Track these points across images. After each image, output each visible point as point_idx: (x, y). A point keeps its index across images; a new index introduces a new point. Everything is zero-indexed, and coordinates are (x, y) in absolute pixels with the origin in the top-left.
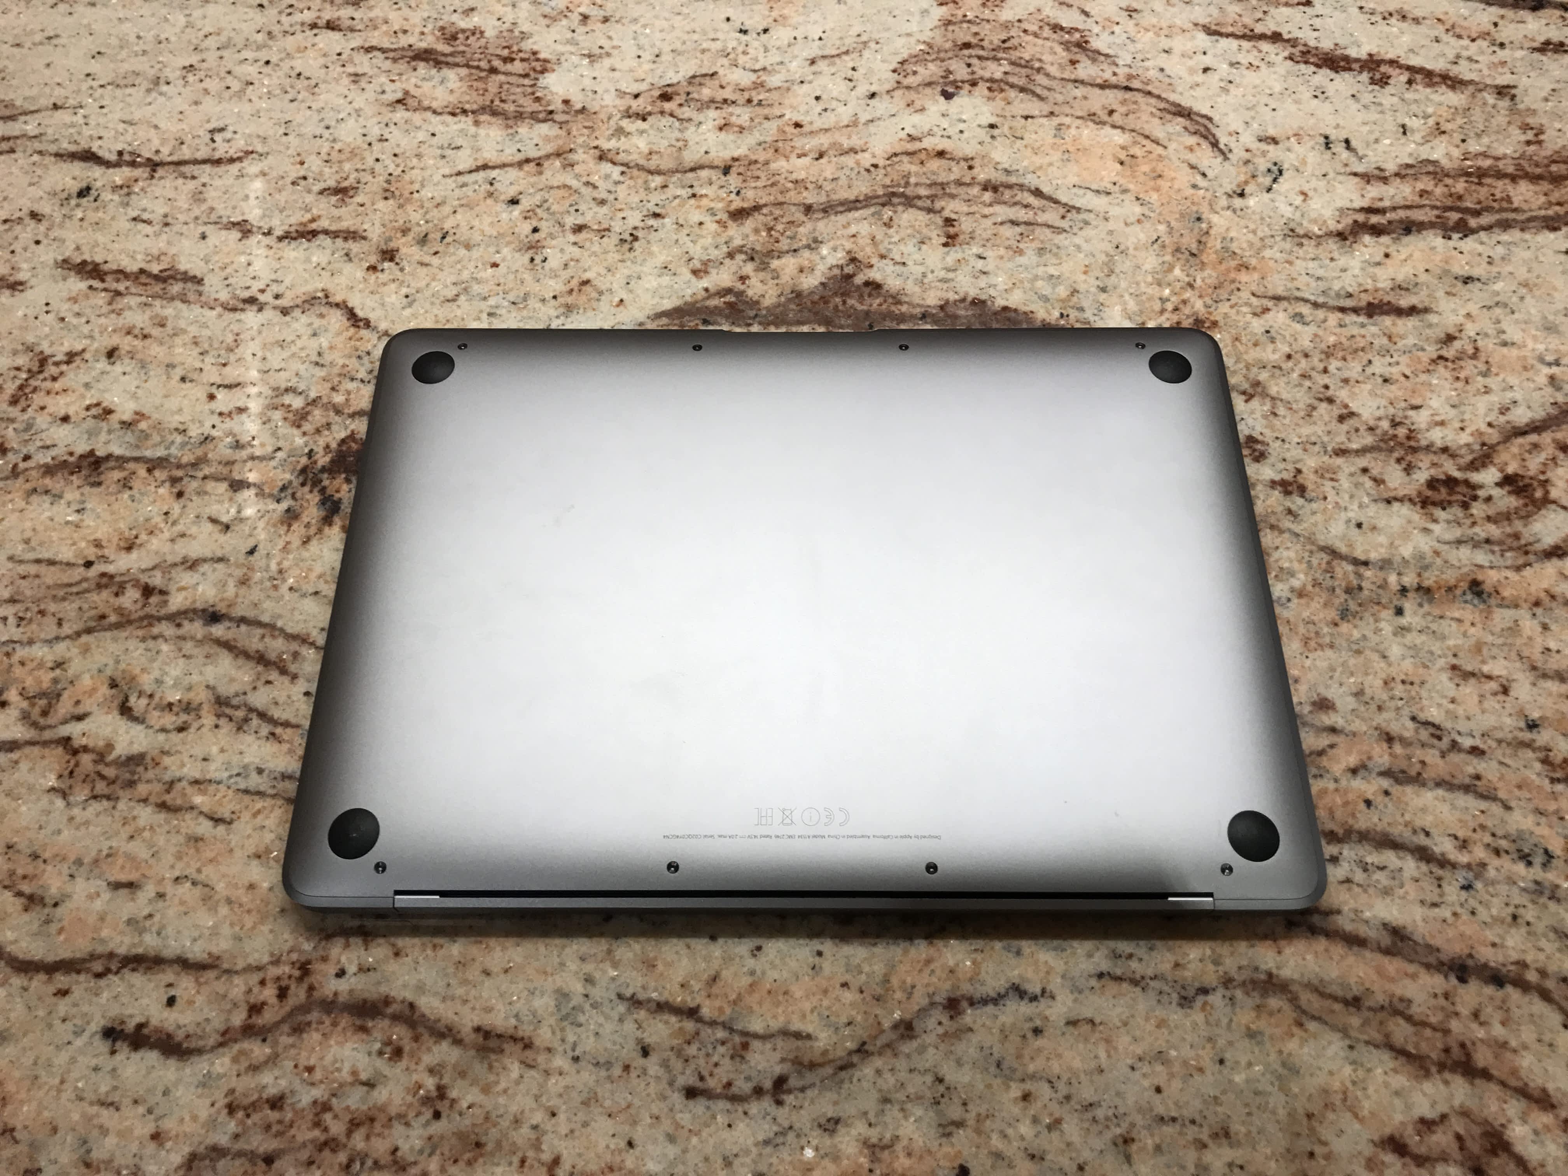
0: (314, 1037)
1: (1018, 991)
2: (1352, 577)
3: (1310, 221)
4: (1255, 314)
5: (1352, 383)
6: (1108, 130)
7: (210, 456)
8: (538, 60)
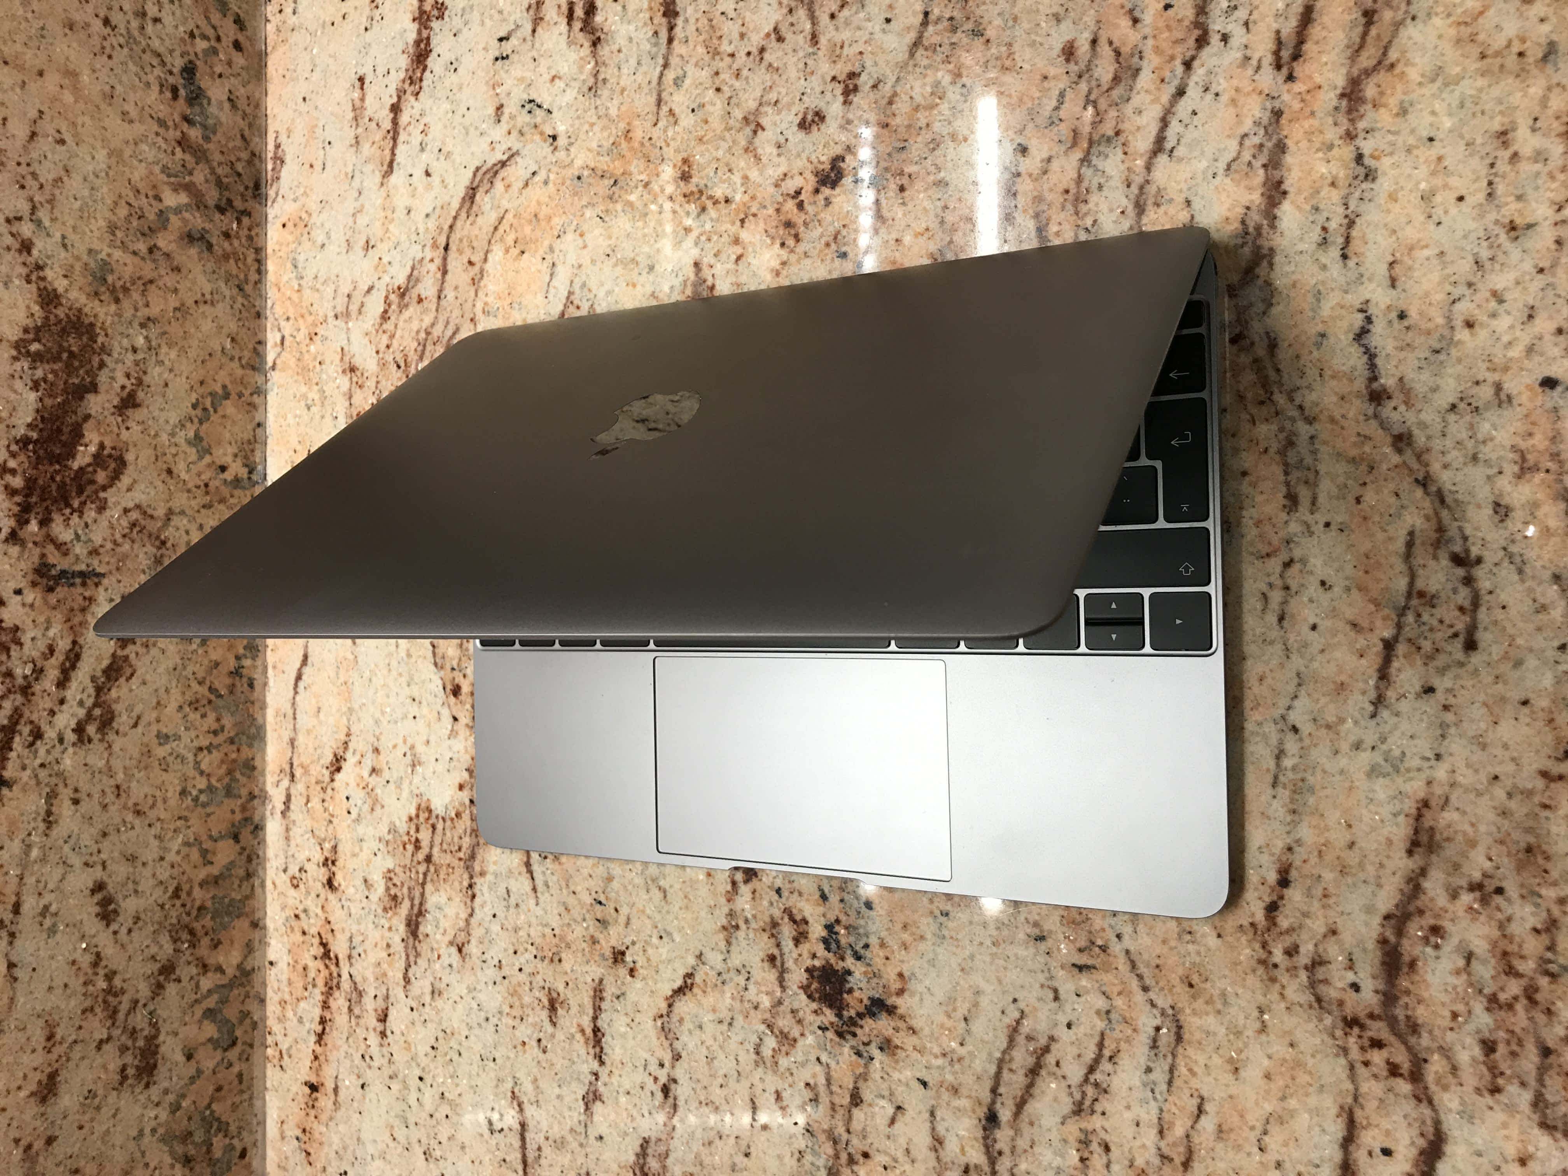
0: (1421, 1013)
1: (1362, 334)
2: (940, 27)
3: (581, 72)
4: (676, 123)
5: (744, 30)
6: (488, 266)
7: (826, 1127)
8: (417, 816)
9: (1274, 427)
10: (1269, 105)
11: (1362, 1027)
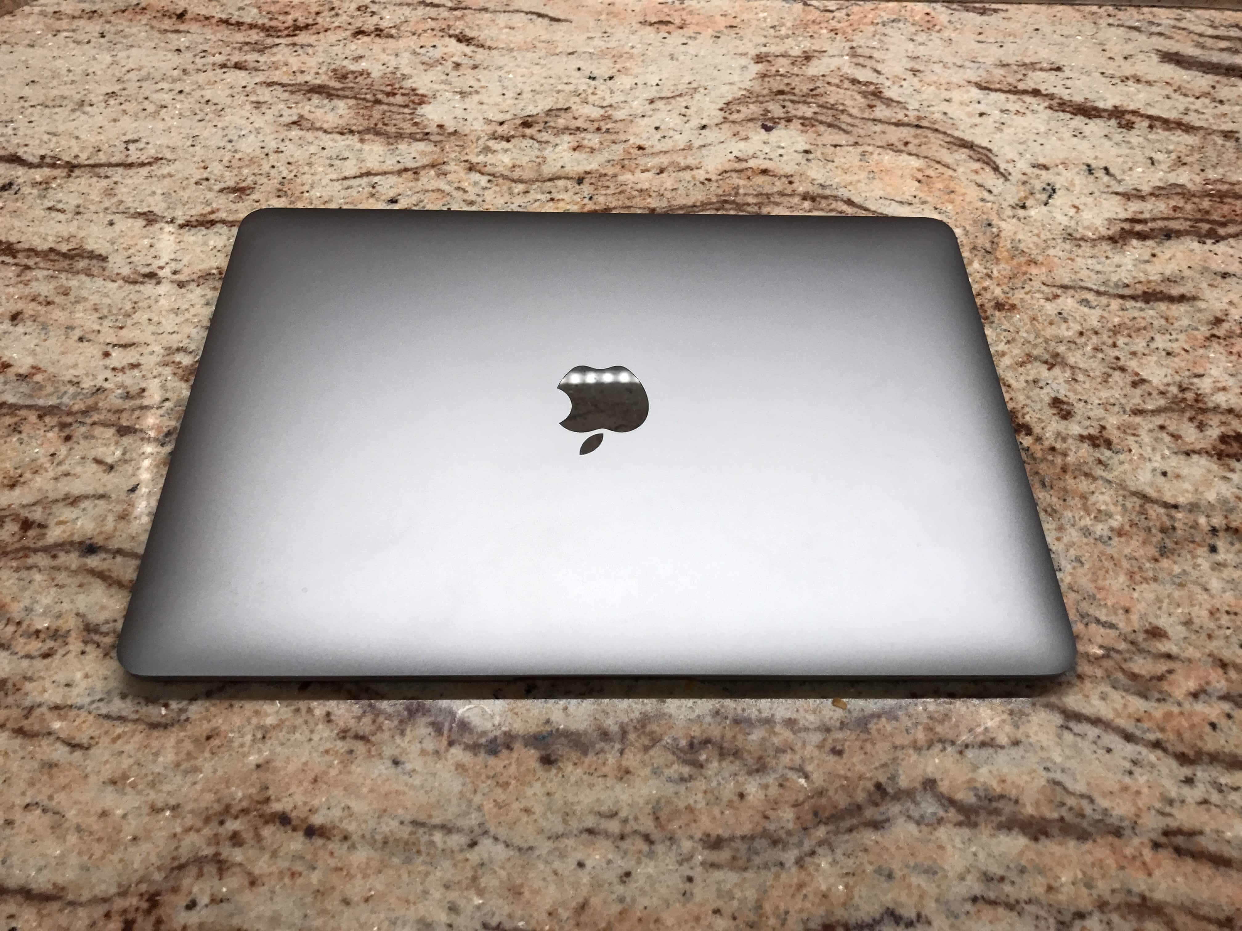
1: (894, 917)
2: (1165, 518)
3: (1084, 228)
4: (1047, 299)
5: (1140, 355)
6: (904, 156)
7: (100, 405)
8: (416, 95)
9: (791, 826)
10: (1125, 823)
11: (148, 912)
